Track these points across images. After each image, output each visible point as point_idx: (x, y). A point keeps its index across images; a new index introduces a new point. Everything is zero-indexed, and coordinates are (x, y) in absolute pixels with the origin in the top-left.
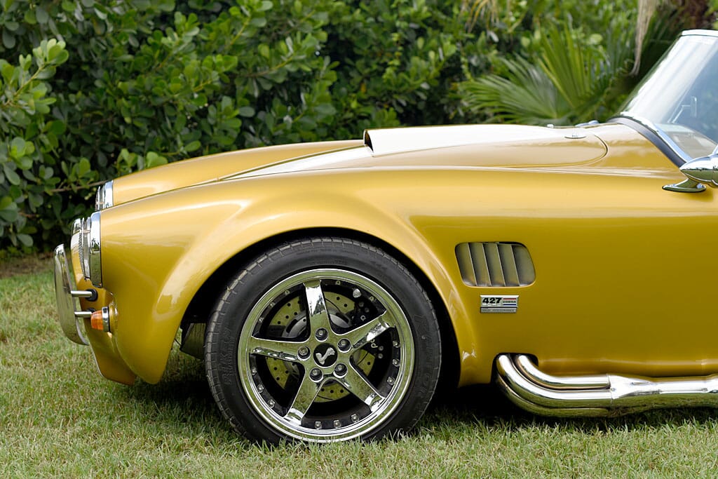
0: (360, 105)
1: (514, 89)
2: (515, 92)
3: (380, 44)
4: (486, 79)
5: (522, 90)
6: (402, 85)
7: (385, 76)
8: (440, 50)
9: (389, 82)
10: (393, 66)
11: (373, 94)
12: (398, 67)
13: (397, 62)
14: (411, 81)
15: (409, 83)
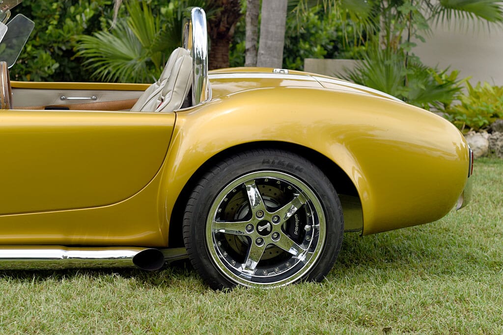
0: (33, 49)
1: (115, 41)
2: (114, 43)
3: (48, 10)
4: (100, 34)
5: (119, 41)
6: (59, 37)
7: (47, 32)
8: (83, 15)
9: (50, 35)
10: (52, 24)
11: (42, 42)
12: (56, 25)
13: (55, 22)
14: (65, 35)
15: (63, 36)
